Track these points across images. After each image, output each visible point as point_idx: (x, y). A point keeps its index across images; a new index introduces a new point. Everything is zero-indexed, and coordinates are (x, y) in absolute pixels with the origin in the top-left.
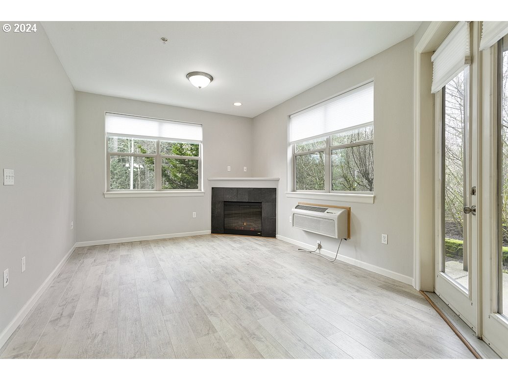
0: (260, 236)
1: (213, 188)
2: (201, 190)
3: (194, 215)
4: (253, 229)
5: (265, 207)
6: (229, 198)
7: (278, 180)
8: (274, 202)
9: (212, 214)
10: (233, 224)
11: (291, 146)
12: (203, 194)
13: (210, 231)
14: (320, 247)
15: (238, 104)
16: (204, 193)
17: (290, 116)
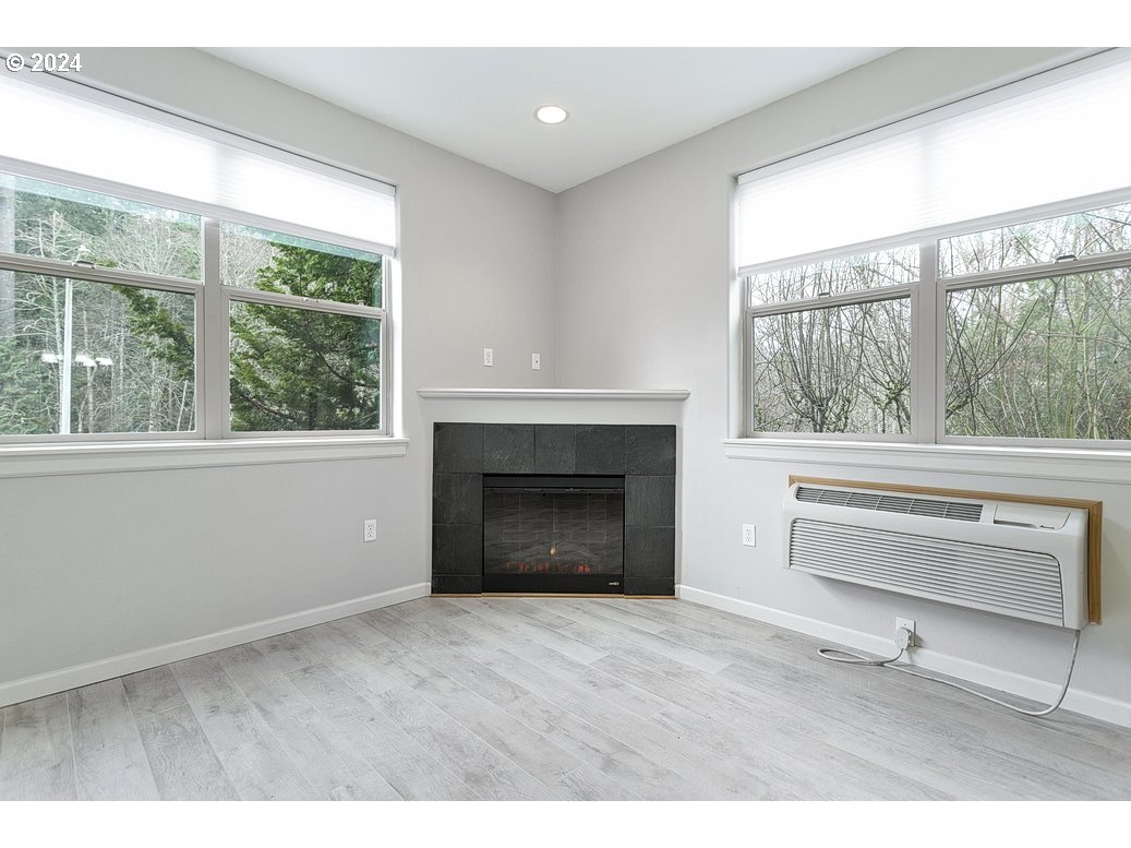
0: (620, 591)
1: (437, 426)
2: (389, 433)
3: (371, 529)
4: (587, 570)
5: (637, 492)
6: (500, 460)
7: (681, 399)
8: (667, 473)
9: (434, 521)
10: (512, 556)
11: (739, 280)
12: (402, 450)
13: (425, 586)
14: (915, 642)
15: (552, 115)
16: (406, 444)
17: (736, 179)
